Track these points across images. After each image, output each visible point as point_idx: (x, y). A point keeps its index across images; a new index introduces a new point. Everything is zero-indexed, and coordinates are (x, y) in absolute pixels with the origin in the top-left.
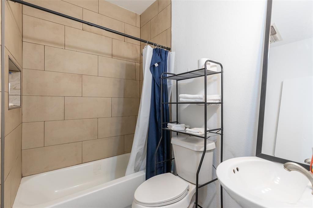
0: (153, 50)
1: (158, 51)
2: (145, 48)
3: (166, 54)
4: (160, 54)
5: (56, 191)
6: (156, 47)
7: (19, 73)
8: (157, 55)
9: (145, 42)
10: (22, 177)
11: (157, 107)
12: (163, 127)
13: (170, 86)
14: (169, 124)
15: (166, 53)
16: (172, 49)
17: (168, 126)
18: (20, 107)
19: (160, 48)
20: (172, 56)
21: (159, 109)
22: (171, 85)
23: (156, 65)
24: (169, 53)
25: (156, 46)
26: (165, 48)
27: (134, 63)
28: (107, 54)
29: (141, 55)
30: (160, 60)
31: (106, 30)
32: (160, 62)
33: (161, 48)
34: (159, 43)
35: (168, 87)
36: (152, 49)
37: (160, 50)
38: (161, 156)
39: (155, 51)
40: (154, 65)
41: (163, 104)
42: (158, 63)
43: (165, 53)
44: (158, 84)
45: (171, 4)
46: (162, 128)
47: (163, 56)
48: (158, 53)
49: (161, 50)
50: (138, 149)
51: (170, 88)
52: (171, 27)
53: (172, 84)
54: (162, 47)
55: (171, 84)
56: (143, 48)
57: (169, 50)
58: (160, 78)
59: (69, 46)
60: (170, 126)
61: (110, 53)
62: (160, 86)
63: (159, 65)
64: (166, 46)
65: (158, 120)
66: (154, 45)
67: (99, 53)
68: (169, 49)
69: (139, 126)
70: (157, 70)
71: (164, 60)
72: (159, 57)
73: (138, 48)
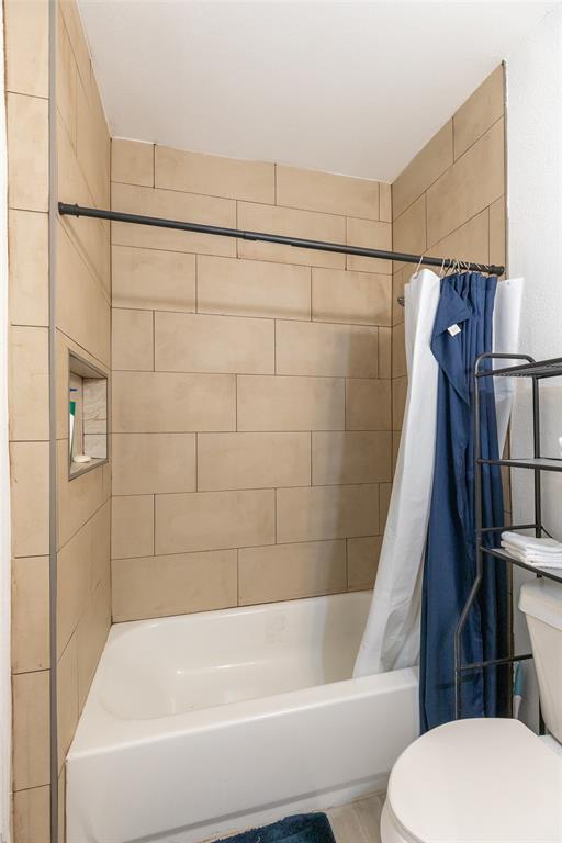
0: (442, 281)
1: (460, 284)
2: (413, 281)
3: (487, 288)
4: (466, 291)
5: (179, 672)
6: (451, 272)
7: (104, 382)
8: (457, 296)
9: (413, 260)
10: (112, 623)
11: (459, 473)
12: (483, 545)
13: (504, 398)
14: (506, 535)
15: (489, 287)
16: (511, 269)
17: (502, 544)
18: (107, 461)
19: (464, 271)
20: (513, 293)
21: (466, 477)
22: (509, 395)
23: (454, 330)
24: (501, 283)
25: (452, 266)
26: (483, 269)
27: (373, 330)
28: (299, 313)
29: (396, 302)
30: (467, 314)
31: (293, 245)
32: (467, 321)
33: (470, 272)
34: (460, 258)
35: (498, 398)
36: (438, 280)
37: (468, 278)
38: (476, 640)
39: (448, 284)
40: (446, 333)
41: (481, 464)
42: (461, 324)
43: (484, 286)
44: (461, 394)
45: (505, 115)
46: (480, 548)
47: (479, 297)
48: (459, 290)
49: (471, 276)
50: (393, 603)
51: (504, 403)
52: (505, 194)
53: (509, 389)
54: (473, 268)
55: (506, 391)
56: (408, 282)
57: (500, 274)
58: (468, 371)
59: (206, 305)
60: (513, 544)
61: (307, 307)
62: (467, 401)
63: (462, 329)
64: (486, 264)
65: (461, 517)
66: (446, 265)
67: (276, 313)
68: (499, 271)
69: (394, 530)
70: (456, 348)
71: (482, 310)
72: (462, 304)
73: (387, 282)
